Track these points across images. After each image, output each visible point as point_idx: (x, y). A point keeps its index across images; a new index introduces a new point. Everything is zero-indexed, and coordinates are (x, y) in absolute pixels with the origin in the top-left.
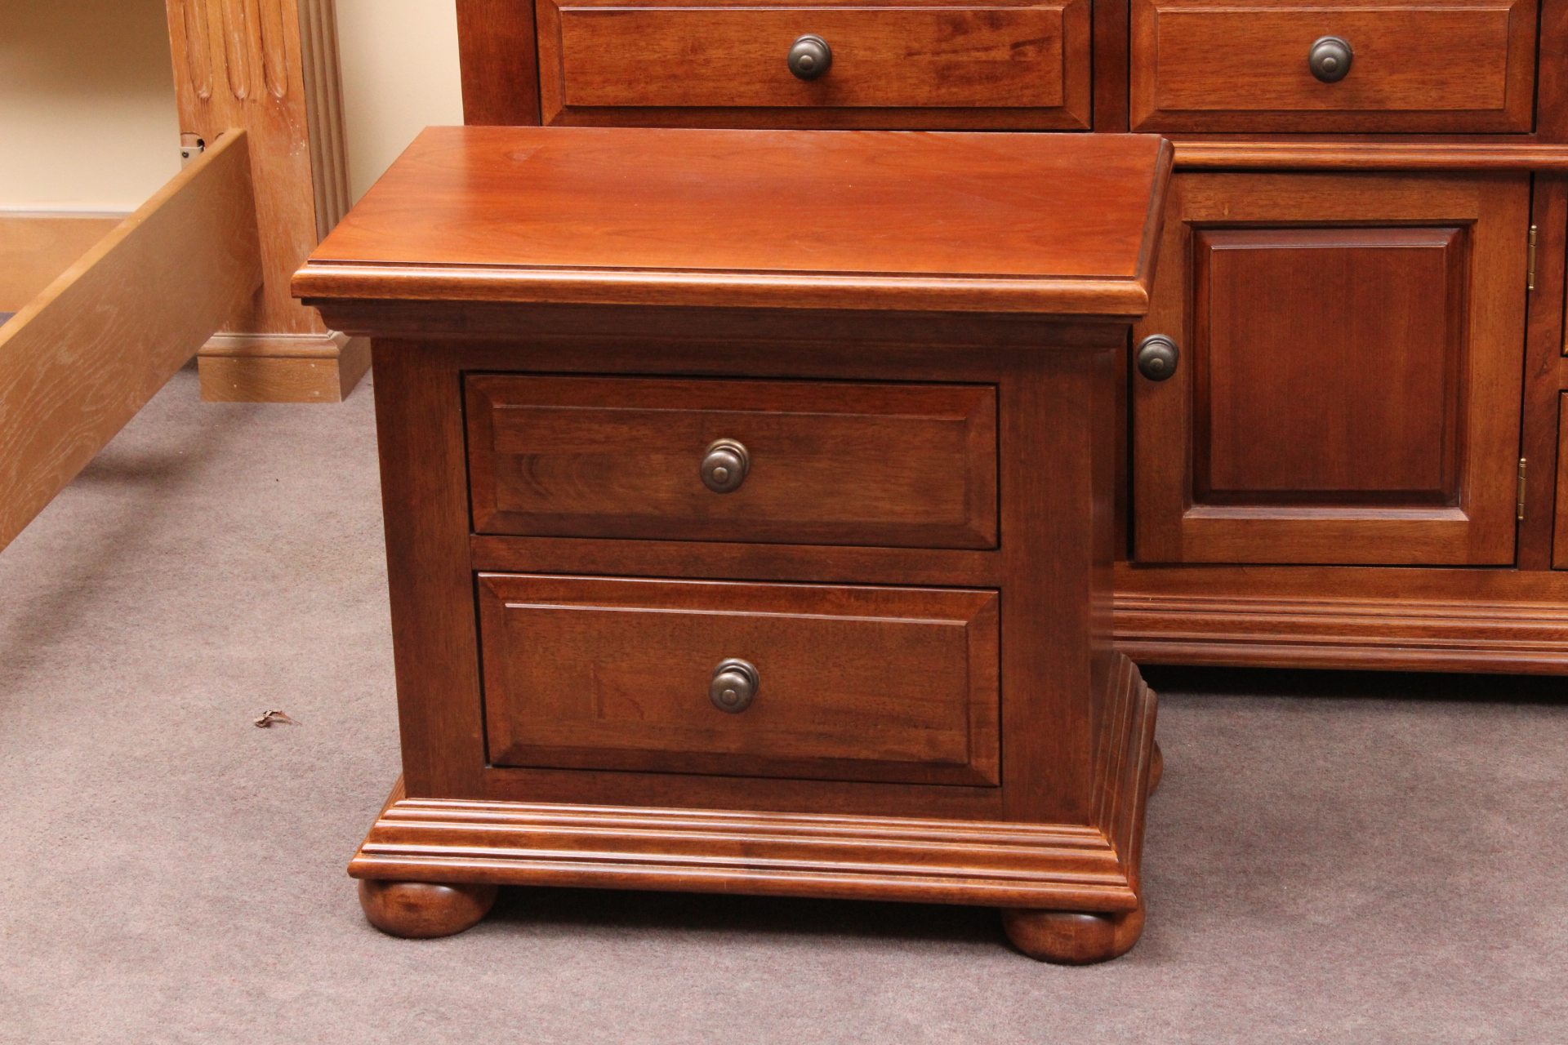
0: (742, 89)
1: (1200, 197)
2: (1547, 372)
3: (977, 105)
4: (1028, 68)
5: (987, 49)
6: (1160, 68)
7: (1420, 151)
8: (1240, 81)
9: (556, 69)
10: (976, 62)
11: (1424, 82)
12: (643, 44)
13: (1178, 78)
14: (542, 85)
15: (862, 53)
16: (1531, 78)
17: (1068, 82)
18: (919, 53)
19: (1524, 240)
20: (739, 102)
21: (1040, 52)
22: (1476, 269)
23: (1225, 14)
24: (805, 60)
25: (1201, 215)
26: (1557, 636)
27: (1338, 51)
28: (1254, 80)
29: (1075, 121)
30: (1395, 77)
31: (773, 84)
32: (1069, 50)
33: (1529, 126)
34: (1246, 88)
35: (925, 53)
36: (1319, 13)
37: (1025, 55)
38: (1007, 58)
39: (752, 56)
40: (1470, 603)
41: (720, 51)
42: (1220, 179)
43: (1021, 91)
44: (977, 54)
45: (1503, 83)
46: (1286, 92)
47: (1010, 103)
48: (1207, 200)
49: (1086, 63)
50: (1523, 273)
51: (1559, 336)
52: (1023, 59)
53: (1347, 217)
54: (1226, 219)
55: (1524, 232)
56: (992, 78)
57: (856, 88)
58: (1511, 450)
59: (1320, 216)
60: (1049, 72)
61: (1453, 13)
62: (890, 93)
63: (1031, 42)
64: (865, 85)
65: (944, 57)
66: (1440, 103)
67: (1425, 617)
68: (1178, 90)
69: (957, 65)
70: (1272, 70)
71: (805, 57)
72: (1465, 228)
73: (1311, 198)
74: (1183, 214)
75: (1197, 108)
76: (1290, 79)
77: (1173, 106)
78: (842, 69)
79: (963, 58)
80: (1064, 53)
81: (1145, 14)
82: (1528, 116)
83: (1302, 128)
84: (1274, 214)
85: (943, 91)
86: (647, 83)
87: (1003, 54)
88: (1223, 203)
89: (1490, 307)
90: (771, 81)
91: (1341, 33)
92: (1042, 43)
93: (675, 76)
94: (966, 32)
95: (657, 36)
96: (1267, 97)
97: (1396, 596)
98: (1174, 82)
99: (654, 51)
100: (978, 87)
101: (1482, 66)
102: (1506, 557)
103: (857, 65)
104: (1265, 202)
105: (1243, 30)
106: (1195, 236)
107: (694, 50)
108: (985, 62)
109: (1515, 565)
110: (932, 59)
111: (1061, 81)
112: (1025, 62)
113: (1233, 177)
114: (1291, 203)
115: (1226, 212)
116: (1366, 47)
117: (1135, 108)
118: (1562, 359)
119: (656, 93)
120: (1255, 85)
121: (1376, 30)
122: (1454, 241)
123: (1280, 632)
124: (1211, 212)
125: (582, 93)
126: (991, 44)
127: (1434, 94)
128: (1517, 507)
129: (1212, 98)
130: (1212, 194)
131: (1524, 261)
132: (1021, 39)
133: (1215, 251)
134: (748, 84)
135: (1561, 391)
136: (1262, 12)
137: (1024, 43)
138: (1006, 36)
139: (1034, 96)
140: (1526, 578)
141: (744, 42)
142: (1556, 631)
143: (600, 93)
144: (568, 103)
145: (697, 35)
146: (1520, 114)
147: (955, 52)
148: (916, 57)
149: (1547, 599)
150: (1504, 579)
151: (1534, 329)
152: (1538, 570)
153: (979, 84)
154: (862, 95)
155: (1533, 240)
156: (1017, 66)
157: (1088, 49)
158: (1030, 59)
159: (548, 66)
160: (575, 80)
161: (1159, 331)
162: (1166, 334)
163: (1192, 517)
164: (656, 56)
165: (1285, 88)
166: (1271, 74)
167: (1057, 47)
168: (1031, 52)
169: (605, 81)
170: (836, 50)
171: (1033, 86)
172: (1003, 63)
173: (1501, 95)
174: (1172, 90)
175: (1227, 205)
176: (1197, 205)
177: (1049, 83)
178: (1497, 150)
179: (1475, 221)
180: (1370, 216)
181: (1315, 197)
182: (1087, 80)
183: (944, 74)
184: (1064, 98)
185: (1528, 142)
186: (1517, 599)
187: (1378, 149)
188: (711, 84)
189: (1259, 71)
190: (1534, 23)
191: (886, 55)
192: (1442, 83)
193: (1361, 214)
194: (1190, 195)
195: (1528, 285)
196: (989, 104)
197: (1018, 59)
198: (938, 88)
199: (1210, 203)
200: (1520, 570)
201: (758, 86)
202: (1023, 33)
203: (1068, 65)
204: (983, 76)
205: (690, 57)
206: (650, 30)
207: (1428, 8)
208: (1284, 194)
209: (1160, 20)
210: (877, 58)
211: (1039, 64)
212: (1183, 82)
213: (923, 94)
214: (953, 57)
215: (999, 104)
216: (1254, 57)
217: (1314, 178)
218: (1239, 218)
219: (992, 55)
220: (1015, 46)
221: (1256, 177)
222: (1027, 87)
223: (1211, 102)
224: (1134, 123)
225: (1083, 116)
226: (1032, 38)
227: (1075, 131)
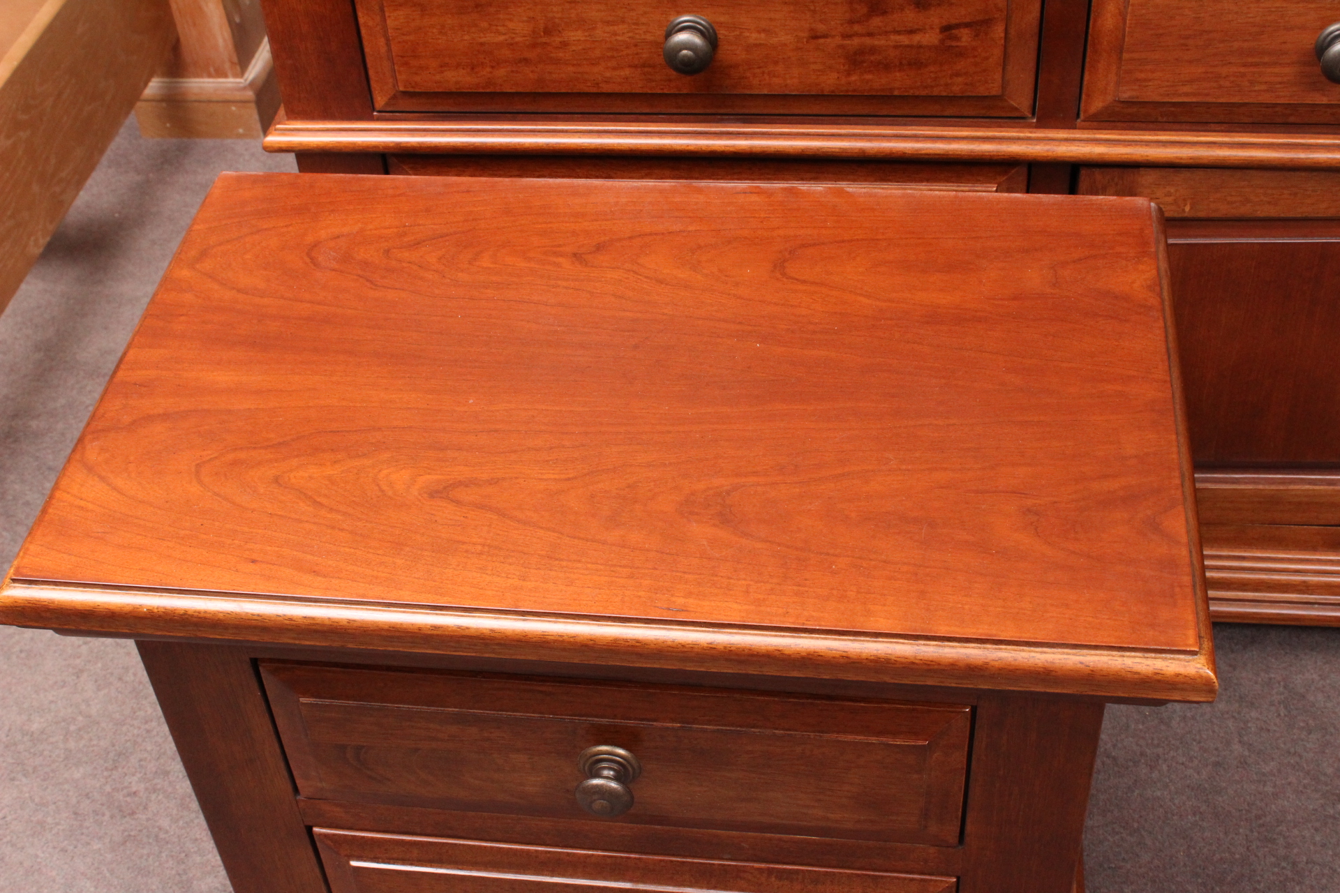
0: (608, 74)
1: (1159, 193)
3: (896, 93)
4: (961, 54)
5: (911, 32)
6: (1125, 56)
8: (1224, 71)
9: (383, 50)
10: (896, 47)
12: (484, 25)
13: (1149, 67)
14: (369, 65)
15: (754, 35)
17: (1009, 67)
18: (825, 36)
20: (606, 88)
21: (977, 35)
24: (685, 56)
28: (1242, 70)
29: (1016, 109)
31: (646, 69)
32: (1012, 32)
34: (1232, 78)
35: (833, 37)
37: (957, 39)
38: (936, 42)
39: (619, 38)
41: (579, 33)
42: (1186, 174)
43: (951, 78)
44: (898, 38)
46: (1280, 83)
47: (936, 92)
48: (1166, 196)
49: (1033, 45)
52: (954, 44)
54: (1186, 215)
56: (917, 64)
57: (748, 74)
59: (1298, 212)
60: (987, 58)
62: (790, 79)
63: (967, 25)
64: (757, 71)
65: (856, 41)
68: (1145, 80)
69: (873, 50)
70: (1266, 59)
71: (685, 52)
73: (1291, 194)
75: (1167, 100)
76: (1287, 70)
77: (1138, 98)
78: (731, 52)
79: (879, 42)
80: (1006, 38)
84: (1245, 210)
85: (854, 78)
86: (493, 67)
87: (930, 38)
88: (1185, 200)
90: (644, 66)
92: (981, 25)
93: (526, 61)
94: (884, 13)
95: (501, 16)
96: (1256, 88)
98: (1141, 71)
99: (500, 33)
100: (898, 74)
103: (749, 48)
104: (1235, 199)
105: (1237, 13)
107: (547, 32)
108: (907, 46)
110: (841, 42)
111: (1000, 69)
112: (957, 46)
113: (1200, 174)
114: (1265, 199)
115: (1187, 209)
117: (1088, 95)
119: (504, 78)
120: (1243, 75)
124: (1169, 208)
125: (418, 79)
126: (916, 27)
129: (1187, 89)
130: (1173, 190)
132: (954, 21)
134: (614, 69)
137: (958, 26)
138: (936, 18)
139: (966, 84)
141: (608, 23)
143: (438, 77)
144: (401, 89)
145: (550, 15)
147: (870, 35)
148: (821, 41)
153: (899, 71)
154: (755, 82)
156: (947, 50)
157: (1036, 30)
158: (963, 44)
159: (374, 46)
160: (406, 64)
164: (502, 38)
165: (1279, 79)
166: (1265, 64)
167: (998, 31)
168: (965, 37)
169: (443, 66)
170: (722, 33)
171: (965, 73)
172: (929, 47)
174: (1137, 80)
177: (986, 70)
181: (1295, 194)
182: (1032, 64)
183: (855, 60)
184: (1003, 87)
188: (571, 69)
189: (1250, 60)
191: (783, 37)
194: (1146, 192)
196: (911, 92)
197: (948, 43)
198: (849, 75)
199: (1170, 199)
201: (627, 72)
202: (957, 15)
203: (1011, 49)
204: (904, 62)
205: (544, 40)
206: (492, 10)
208: (1262, 191)
209: (1132, 0)
210: (774, 40)
211: (974, 49)
212: (1153, 72)
213: (830, 81)
214: (868, 41)
215: (924, 93)
216: (1246, 45)
217: (1298, 173)
218: (1202, 214)
219: (917, 38)
220: (946, 29)
221: (1228, 172)
222: (957, 75)
223: (1185, 93)
224: (1085, 111)
225: (1021, 100)
226: (967, 20)
227: (1013, 119)
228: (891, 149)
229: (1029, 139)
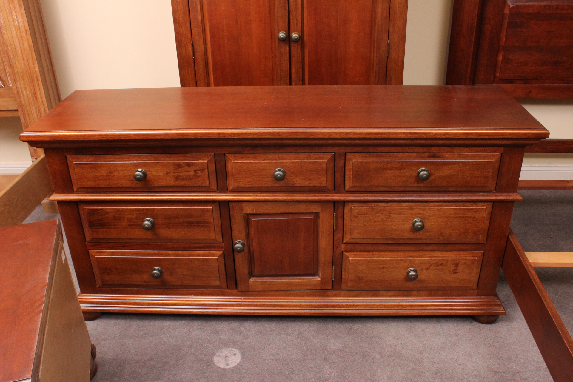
0: (124, 182)
1: (248, 208)
2: (339, 247)
3: (186, 186)
4: (199, 176)
5: (188, 172)
6: (234, 176)
7: (305, 196)
8: (256, 179)
9: (75, 177)
10: (185, 175)
11: (305, 179)
12: (96, 171)
14: (72, 181)
15: (154, 173)
16: (333, 178)
17: (210, 180)
18: (170, 173)
19: (333, 216)
20: (124, 186)
21: (202, 172)
22: (320, 223)
23: (251, 162)
24: (138, 177)
25: (248, 212)
26: (342, 306)
27: (281, 173)
28: (260, 179)
29: (214, 189)
30: (297, 178)
31: (132, 181)
32: (210, 171)
33: (333, 189)
34: (258, 181)
35: (171, 173)
36: (276, 162)
37: (198, 173)
39: (125, 174)
40: (321, 298)
41: (117, 173)
42: (252, 203)
44: (185, 173)
45: (326, 180)
47: (195, 185)
49: (215, 174)
50: (332, 224)
51: (342, 239)
53: (286, 212)
54: (255, 213)
55: (333, 215)
56: (190, 179)
57: (154, 182)
58: (330, 265)
59: (279, 212)
60: (205, 177)
61: (312, 162)
62: (163, 183)
63: (200, 170)
64: (156, 181)
65: (176, 174)
66: (309, 185)
67: (310, 302)
68: (239, 182)
69: (180, 176)
70: (264, 177)
71: (138, 176)
72: (317, 214)
73: (277, 207)
74: (243, 212)
75: (245, 186)
76: (269, 179)
77: (239, 186)
78: (149, 177)
79: (181, 174)
80: (208, 173)
81: (229, 162)
82: (333, 188)
83: (273, 190)
84: (267, 212)
85: (177, 182)
86: (99, 181)
87: (192, 173)
88: (254, 209)
89: (324, 232)
90: (131, 180)
91: (282, 167)
92: (202, 170)
93: (106, 180)
94: (181, 168)
95: (100, 169)
96: (264, 183)
97: (303, 296)
98: (238, 180)
99: (99, 173)
101: (320, 175)
102: (330, 287)
103: (154, 176)
104: (264, 209)
105: (256, 167)
106: (247, 216)
107: (110, 173)
108: (187, 175)
109: (332, 289)
110: (173, 174)
111: (208, 180)
113: (256, 203)
114: (271, 209)
115: (255, 211)
116: (289, 170)
117: (229, 186)
118: (343, 244)
119: (102, 184)
120: (260, 180)
121: (292, 166)
122: (315, 216)
123: (275, 307)
124: (250, 211)
125: (83, 184)
127: (308, 182)
128: (332, 277)
129: (248, 184)
130: (250, 207)
131: (333, 221)
132: (196, 169)
133: (253, 220)
134: (125, 181)
135: (342, 251)
136: (261, 162)
137: (197, 170)
138: (193, 168)
139: (201, 183)
140: (335, 292)
141: (123, 171)
142: (342, 305)
143: (87, 183)
144: (79, 186)
145: (110, 169)
146: (330, 186)
147: (179, 172)
148: (169, 174)
149: (340, 297)
150: (330, 292)
151: (336, 237)
152: (338, 290)
153: (187, 180)
154: (156, 184)
155: (335, 217)
156: (196, 176)
157: (215, 171)
159: (73, 177)
160: (80, 180)
161: (240, 239)
162: (242, 240)
163: (251, 281)
164: (100, 174)
165: (268, 181)
166: (264, 178)
167: (206, 171)
168: (199, 173)
169: (88, 181)
170: (147, 173)
171: (201, 181)
172: (192, 175)
173: (325, 183)
174: (238, 182)
175: (255, 210)
176: (247, 210)
177: (205, 180)
178: (325, 196)
179: (320, 212)
180: (292, 212)
182: (215, 179)
183: (177, 178)
184: (209, 184)
185: (332, 193)
186: (333, 296)
187: (294, 196)
188: (115, 181)
189: (261, 177)
190: (334, 164)
191: (161, 174)
192: (309, 180)
193: (290, 211)
194: (245, 207)
195: (334, 227)
196: (190, 185)
197: (196, 174)
198: (176, 182)
199: (250, 209)
200: (333, 290)
201: (128, 182)
202: (197, 168)
203: (210, 175)
204: (187, 178)
205: (109, 175)
206: (98, 168)
207: (305, 161)
208: (270, 207)
209: (233, 164)
210: (159, 174)
211: (202, 175)
212: (241, 180)
213: (172, 183)
214: (179, 174)
215: (192, 185)
216: (259, 173)
217: (278, 203)
218: (258, 213)
219: (189, 173)
220: (195, 171)
221: (262, 202)
222: (199, 181)
223: (249, 185)
224: (229, 189)
225: (215, 188)
226: (199, 169)
227: (214, 192)
228: (187, 198)
229: (217, 195)
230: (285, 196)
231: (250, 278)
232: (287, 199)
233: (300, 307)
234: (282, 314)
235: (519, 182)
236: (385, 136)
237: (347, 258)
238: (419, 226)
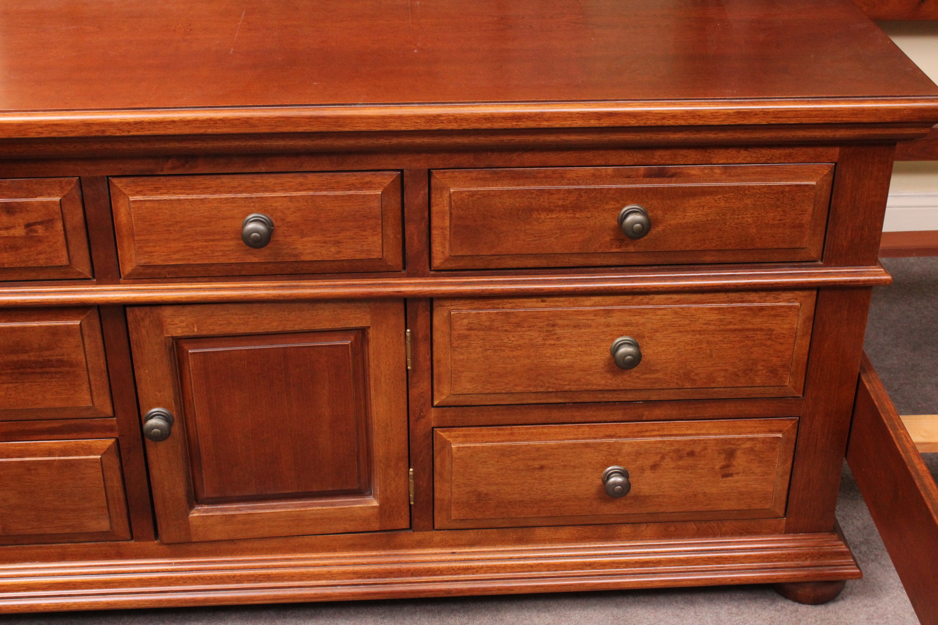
1: (176, 321)
2: (423, 417)
3: (6, 266)
4: (40, 240)
5: (7, 228)
6: (136, 238)
7: (326, 286)
8: (195, 245)
11: (325, 242)
13: (151, 244)
16: (400, 236)
17: (71, 248)
19: (403, 337)
21: (46, 229)
22: (372, 357)
23: (179, 200)
25: (179, 332)
26: (439, 572)
27: (260, 227)
28: (205, 244)
29: (81, 273)
30: (305, 239)
32: (68, 226)
33: (401, 267)
34: (200, 249)
36: (247, 198)
37: (36, 232)
38: (24, 234)
40: (383, 553)
42: (188, 309)
43: (37, 256)
44: (1, 232)
45: (381, 241)
46: (229, 251)
47: (30, 264)
48: (181, 322)
49: (83, 233)
50: (403, 358)
51: (430, 396)
52: (35, 234)
53: (280, 329)
54: (196, 334)
55: (403, 333)
56: (14, 248)
58: (403, 464)
59: (261, 329)
60: (56, 242)
61: (342, 196)
63: (40, 223)
66: (337, 256)
67: (355, 564)
68: (151, 252)
70: (217, 237)
72: (362, 333)
73: (254, 318)
74: (165, 332)
75: (166, 264)
76: (232, 243)
77: (149, 263)
80: (65, 230)
81: (121, 202)
82: (400, 261)
83: (243, 273)
84: (229, 329)
87: (20, 231)
88: (193, 324)
89: (383, 380)
91: (264, 211)
92: (48, 223)
96: (216, 254)
97: (335, 550)
98: (148, 247)
100: (4, 254)
101: (365, 231)
102: (405, 524)
104: (222, 322)
105: (193, 211)
106: (177, 343)
108: (7, 237)
109: (411, 528)
111: (65, 249)
112: (37, 236)
113: (198, 308)
114: (240, 322)
115: (196, 330)
116: (283, 220)
117: (122, 264)
118: (432, 409)
120: (206, 247)
121: (289, 209)
122: (356, 339)
123: (260, 581)
124: (184, 330)
126: (10, 225)
127: (333, 249)
128: (409, 497)
129: (176, 256)
130: (184, 318)
131: (404, 350)
132: (32, 221)
133: (192, 354)
135: (433, 428)
136: (205, 199)
137: (34, 224)
138: (20, 220)
139: (47, 259)
140: (418, 536)
142: (439, 569)
146: (393, 258)
149: (432, 547)
150: (404, 537)
151: (414, 392)
152: (426, 531)
153: (5, 252)
155: (409, 339)
156: (30, 238)
157: (82, 224)
158: (40, 234)
161: (158, 405)
162: (164, 407)
163: (195, 515)
165: (228, 249)
166: (217, 240)
167: (59, 225)
168: (40, 231)
171: (45, 252)
172: (21, 238)
173: (379, 249)
174: (147, 252)
175: (195, 325)
176: (174, 326)
177: (56, 250)
178: (379, 284)
179: (369, 327)
180: (296, 328)
181: (257, 318)
182: (85, 246)
184: (69, 260)
185: (400, 277)
186: (413, 547)
187: (298, 286)
189: (208, 238)
190: (399, 200)
192: (337, 243)
193: (289, 327)
194: (169, 320)
195: (407, 366)
196: (15, 265)
197: (32, 234)
199: (184, 324)
200: (414, 531)
202: (32, 217)
203: (69, 237)
204: (7, 247)
207: (324, 193)
208: (236, 317)
209: (132, 205)
211: (47, 237)
212: (154, 247)
215: (23, 265)
216: (203, 229)
217: (255, 305)
218: (204, 333)
219: (12, 232)
220: (28, 226)
221: (214, 306)
222: (41, 253)
223: (176, 259)
224: (123, 273)
225: (86, 270)
226: (39, 220)
227: (84, 280)
228: (8, 301)
229: (92, 291)
230: (274, 288)
231: (191, 507)
232: (280, 296)
233: (327, 579)
234: (281, 599)
235: (883, 236)
236: (531, 124)
237: (446, 444)
238: (629, 357)
